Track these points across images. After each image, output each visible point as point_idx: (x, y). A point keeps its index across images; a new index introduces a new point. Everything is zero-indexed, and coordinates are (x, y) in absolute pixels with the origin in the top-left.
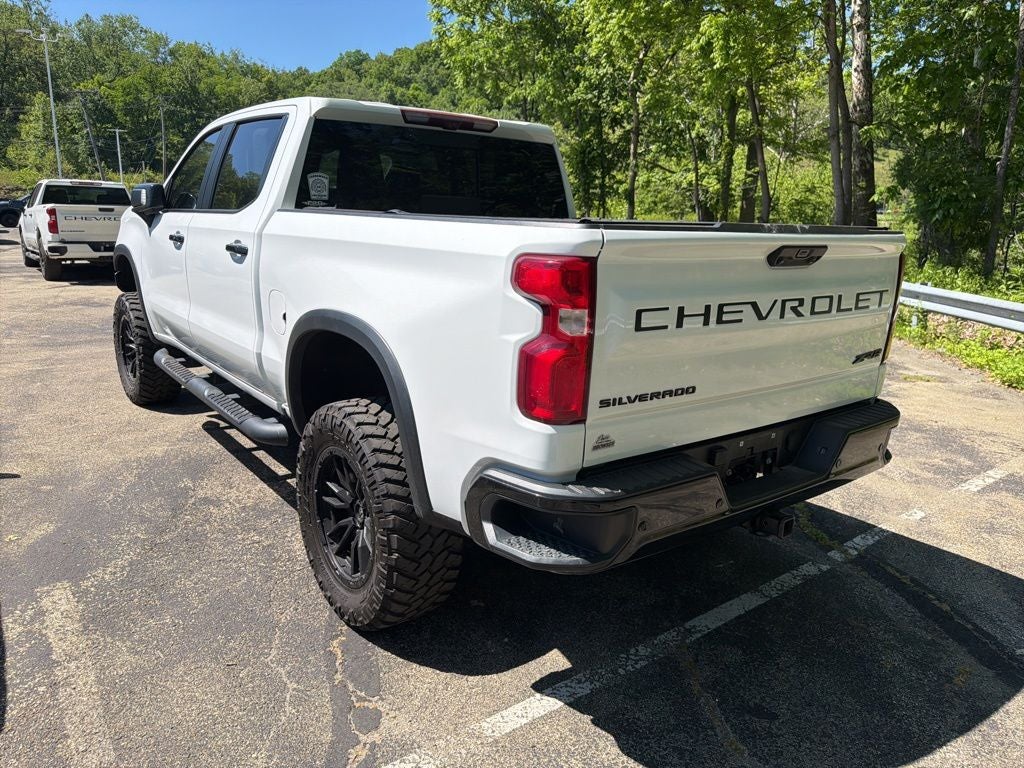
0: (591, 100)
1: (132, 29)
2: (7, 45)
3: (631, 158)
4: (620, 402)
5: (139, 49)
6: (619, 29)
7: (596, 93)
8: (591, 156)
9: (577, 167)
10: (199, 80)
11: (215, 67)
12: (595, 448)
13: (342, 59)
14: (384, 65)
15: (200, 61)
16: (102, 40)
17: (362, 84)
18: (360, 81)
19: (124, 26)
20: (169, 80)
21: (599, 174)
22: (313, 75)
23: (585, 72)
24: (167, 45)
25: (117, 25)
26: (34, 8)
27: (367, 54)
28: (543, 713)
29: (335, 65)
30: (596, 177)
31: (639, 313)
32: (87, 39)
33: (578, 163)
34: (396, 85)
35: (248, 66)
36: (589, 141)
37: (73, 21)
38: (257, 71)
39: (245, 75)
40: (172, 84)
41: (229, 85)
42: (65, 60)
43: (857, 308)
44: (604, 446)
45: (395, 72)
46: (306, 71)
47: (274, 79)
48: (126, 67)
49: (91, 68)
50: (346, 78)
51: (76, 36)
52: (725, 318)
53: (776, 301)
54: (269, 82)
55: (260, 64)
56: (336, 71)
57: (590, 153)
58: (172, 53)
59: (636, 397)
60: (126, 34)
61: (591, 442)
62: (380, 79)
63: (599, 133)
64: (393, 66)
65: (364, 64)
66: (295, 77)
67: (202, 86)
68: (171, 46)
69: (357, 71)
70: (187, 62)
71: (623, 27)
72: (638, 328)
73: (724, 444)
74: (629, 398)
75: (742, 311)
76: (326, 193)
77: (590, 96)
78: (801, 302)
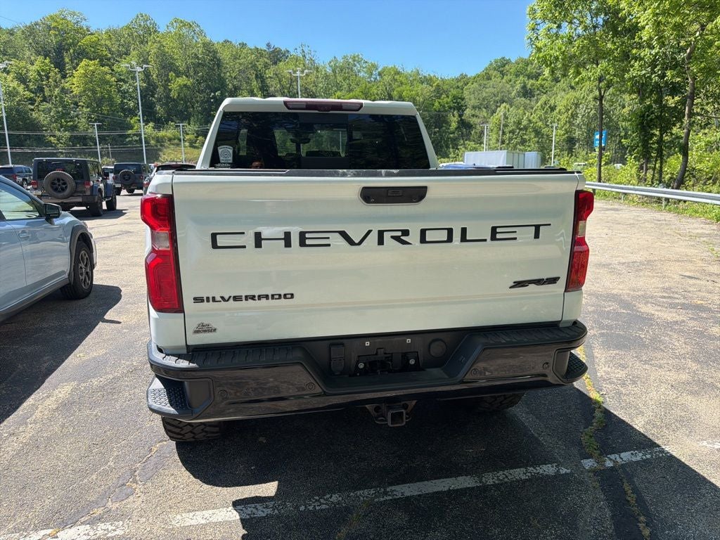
0: (644, 75)
1: (358, 62)
2: (291, 80)
3: (686, 118)
4: (214, 299)
5: (361, 74)
6: (653, 16)
7: (649, 69)
8: (649, 118)
9: (637, 128)
10: (393, 90)
11: (403, 80)
12: (196, 332)
13: (491, 64)
14: (520, 65)
15: (396, 77)
16: (342, 70)
17: (504, 81)
18: (502, 78)
19: (354, 61)
20: (376, 91)
21: (658, 133)
22: (470, 78)
23: (640, 54)
24: (377, 69)
25: (350, 60)
26: (307, 57)
27: (509, 59)
28: (220, 520)
29: (486, 69)
30: (654, 135)
31: (214, 236)
32: (334, 71)
33: (637, 125)
34: (528, 78)
35: (425, 77)
36: (650, 107)
37: (327, 62)
38: (431, 79)
39: (422, 83)
40: (377, 94)
41: (411, 91)
42: (321, 85)
43: (493, 238)
44: (205, 331)
45: (529, 69)
46: (466, 75)
47: (441, 83)
48: (353, 85)
49: (335, 88)
50: (492, 78)
51: (329, 70)
52: (308, 242)
53: (369, 232)
54: (438, 86)
55: (432, 75)
56: (486, 73)
57: (648, 116)
58: (380, 74)
59: (230, 297)
60: (355, 66)
61: (192, 326)
62: (517, 76)
63: (659, 100)
64: (527, 66)
65: (507, 66)
66: (458, 80)
67: (395, 93)
68: (379, 70)
69: (501, 72)
70: (387, 78)
71: (657, 14)
72: (215, 245)
73: (345, 341)
74: (222, 298)
75: (329, 238)
76: (231, 158)
77: (644, 72)
78: (406, 233)
